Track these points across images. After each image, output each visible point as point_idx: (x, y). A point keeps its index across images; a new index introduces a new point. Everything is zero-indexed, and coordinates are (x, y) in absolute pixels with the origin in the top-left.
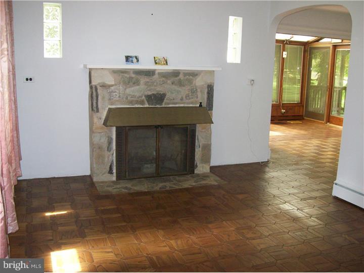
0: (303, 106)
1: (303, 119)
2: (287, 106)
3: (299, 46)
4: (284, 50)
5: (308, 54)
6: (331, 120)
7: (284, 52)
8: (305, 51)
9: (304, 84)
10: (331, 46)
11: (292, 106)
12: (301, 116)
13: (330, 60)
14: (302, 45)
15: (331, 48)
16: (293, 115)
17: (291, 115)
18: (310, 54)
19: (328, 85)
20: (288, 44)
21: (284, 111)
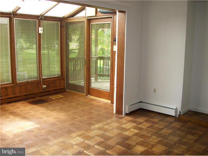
0: (64, 79)
1: (65, 91)
2: (48, 81)
3: (55, 22)
4: (39, 26)
5: (64, 29)
6: (91, 92)
7: (40, 28)
8: (61, 27)
9: (63, 58)
10: (85, 20)
11: (52, 80)
12: (62, 88)
13: (86, 34)
14: (58, 21)
15: (86, 22)
16: (55, 89)
17: (53, 89)
18: (67, 29)
19: (86, 58)
20: (43, 20)
21: (45, 86)
